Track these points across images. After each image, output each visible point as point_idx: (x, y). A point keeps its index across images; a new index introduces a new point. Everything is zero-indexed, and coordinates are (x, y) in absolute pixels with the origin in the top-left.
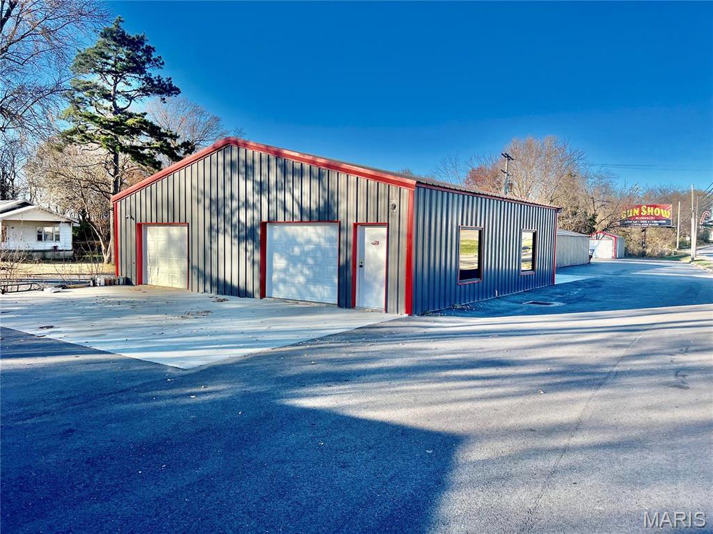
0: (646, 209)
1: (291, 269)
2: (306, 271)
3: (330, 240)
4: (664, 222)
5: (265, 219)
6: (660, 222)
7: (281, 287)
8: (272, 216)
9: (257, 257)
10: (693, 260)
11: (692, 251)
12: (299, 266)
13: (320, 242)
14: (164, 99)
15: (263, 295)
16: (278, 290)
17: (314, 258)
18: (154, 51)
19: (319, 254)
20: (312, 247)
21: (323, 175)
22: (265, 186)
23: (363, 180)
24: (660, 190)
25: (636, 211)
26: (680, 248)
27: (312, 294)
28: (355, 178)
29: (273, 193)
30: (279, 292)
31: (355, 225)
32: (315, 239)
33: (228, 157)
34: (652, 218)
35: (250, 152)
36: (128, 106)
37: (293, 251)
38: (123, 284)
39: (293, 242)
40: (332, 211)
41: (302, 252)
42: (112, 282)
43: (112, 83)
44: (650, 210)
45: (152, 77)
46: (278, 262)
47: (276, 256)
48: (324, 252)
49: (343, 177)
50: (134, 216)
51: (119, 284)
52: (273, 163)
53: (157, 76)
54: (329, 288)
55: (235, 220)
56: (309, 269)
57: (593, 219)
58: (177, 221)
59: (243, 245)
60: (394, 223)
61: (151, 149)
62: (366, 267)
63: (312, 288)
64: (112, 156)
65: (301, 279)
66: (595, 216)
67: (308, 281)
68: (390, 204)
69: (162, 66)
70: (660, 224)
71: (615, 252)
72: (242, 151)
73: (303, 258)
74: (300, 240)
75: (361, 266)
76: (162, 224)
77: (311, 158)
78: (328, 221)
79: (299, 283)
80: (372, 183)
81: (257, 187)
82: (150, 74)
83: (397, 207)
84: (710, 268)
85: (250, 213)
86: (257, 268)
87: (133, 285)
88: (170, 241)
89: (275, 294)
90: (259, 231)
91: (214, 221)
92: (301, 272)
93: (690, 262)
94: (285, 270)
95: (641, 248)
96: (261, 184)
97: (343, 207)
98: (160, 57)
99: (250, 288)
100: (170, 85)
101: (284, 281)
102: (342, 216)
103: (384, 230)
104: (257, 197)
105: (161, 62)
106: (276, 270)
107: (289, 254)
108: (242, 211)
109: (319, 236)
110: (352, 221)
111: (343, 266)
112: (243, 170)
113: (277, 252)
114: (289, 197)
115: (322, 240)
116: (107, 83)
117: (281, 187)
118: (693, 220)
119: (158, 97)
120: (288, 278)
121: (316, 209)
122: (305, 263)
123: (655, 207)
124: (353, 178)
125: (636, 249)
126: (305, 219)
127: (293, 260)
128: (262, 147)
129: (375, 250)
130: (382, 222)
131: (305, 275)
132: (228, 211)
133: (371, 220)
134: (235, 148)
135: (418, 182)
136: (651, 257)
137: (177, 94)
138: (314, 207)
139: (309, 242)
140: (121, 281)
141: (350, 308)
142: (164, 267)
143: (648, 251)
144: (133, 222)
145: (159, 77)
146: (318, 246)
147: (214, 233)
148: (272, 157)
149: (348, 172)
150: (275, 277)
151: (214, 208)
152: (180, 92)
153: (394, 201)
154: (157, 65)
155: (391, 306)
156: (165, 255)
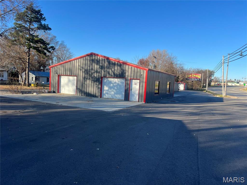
0: (193, 75)
1: (110, 90)
2: (114, 91)
3: (122, 83)
4: (199, 79)
5: (103, 76)
6: (197, 79)
7: (106, 95)
8: (105, 75)
9: (100, 86)
10: (207, 91)
11: (207, 89)
12: (112, 89)
13: (119, 83)
14: (45, 31)
15: (101, 97)
16: (105, 96)
17: (117, 87)
18: (43, 15)
19: (118, 86)
20: (116, 84)
21: (122, 65)
22: (103, 67)
23: (133, 68)
24: (197, 69)
25: (191, 76)
26: (202, 88)
27: (116, 97)
28: (131, 67)
29: (106, 69)
30: (106, 96)
31: (130, 79)
32: (117, 82)
33: (91, 58)
34: (195, 78)
35: (98, 57)
36: (34, 33)
37: (110, 85)
38: (53, 93)
39: (110, 82)
40: (123, 75)
41: (113, 85)
42: (50, 92)
43: (29, 25)
44: (195, 76)
45: (42, 24)
46: (106, 88)
47: (105, 87)
48: (120, 86)
49: (127, 66)
50: (57, 73)
51: (52, 93)
52: (106, 61)
53: (44, 24)
54: (121, 95)
55: (93, 76)
56: (115, 90)
57: (178, 78)
58: (73, 75)
59: (95, 83)
60: (141, 79)
61: (42, 48)
62: (133, 90)
63: (116, 95)
64: (28, 50)
65: (113, 93)
66: (179, 76)
67: (115, 93)
68: (141, 74)
69: (45, 20)
70: (197, 80)
71: (185, 88)
72: (96, 57)
73: (113, 87)
74: (113, 82)
75: (131, 90)
76: (68, 76)
77: (118, 61)
78: (122, 78)
79: (112, 94)
80: (135, 68)
81: (100, 67)
82: (42, 23)
83: (143, 75)
84: (212, 94)
85: (98, 74)
86: (99, 89)
87: (56, 93)
88: (69, 81)
89: (104, 97)
90: (101, 79)
91: (86, 76)
92: (113, 91)
93: (206, 92)
94: (108, 90)
95: (191, 87)
96: (102, 66)
97: (127, 74)
98: (45, 17)
99: (97, 95)
100: (48, 27)
101: (107, 93)
102: (126, 76)
103: (139, 81)
104: (100, 70)
105: (45, 19)
106: (105, 90)
107: (109, 86)
108: (95, 73)
109: (119, 82)
110: (129, 78)
111: (126, 90)
112: (96, 62)
113: (105, 85)
114: (110, 71)
115: (120, 83)
116: (27, 25)
117: (108, 68)
118: (207, 79)
119: (43, 31)
120: (108, 92)
121: (119, 74)
122: (114, 88)
123: (196, 74)
124: (130, 67)
125: (190, 87)
126: (115, 77)
127: (110, 88)
128: (103, 56)
129: (135, 86)
130: (138, 79)
131: (114, 92)
132: (90, 73)
133: (135, 78)
134: (94, 55)
135: (149, 69)
136: (194, 90)
137: (50, 30)
138: (118, 74)
139: (115, 83)
140: (52, 92)
141: (128, 101)
142: (67, 88)
143: (194, 88)
144: (57, 75)
145: (45, 24)
146: (118, 84)
147: (85, 79)
148: (105, 59)
149: (129, 65)
150: (104, 92)
151: (86, 72)
152: (51, 29)
153: (142, 73)
154: (44, 20)
155: (140, 100)
156: (67, 84)
